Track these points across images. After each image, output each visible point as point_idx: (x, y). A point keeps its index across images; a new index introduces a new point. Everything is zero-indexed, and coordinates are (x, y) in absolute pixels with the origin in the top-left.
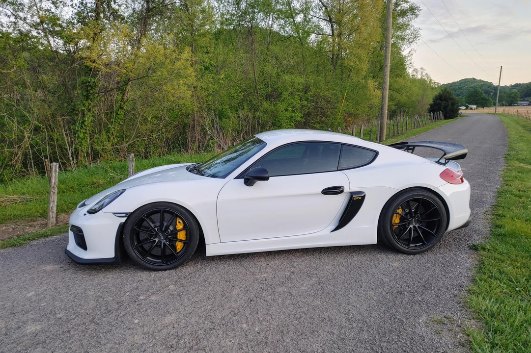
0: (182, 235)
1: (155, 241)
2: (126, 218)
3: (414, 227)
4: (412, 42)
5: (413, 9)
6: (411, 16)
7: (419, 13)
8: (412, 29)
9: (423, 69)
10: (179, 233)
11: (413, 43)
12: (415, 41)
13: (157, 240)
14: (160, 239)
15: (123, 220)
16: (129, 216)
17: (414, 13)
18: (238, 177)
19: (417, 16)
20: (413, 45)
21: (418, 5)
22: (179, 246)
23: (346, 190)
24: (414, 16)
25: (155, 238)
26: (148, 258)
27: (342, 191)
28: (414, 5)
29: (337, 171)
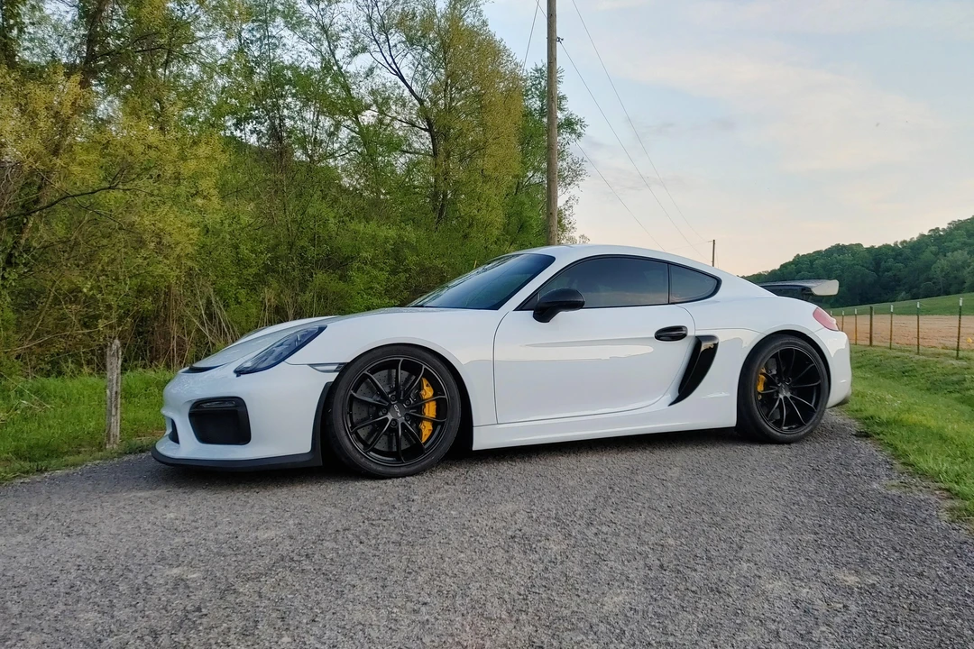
0: (430, 410)
1: (387, 419)
2: (338, 373)
3: (785, 397)
4: (569, 184)
5: (573, 124)
6: (568, 135)
7: (582, 131)
8: (569, 160)
9: (586, 238)
10: (427, 405)
11: (572, 186)
12: (576, 183)
13: (390, 417)
14: (395, 415)
15: (332, 377)
16: (344, 369)
17: (573, 131)
18: (521, 308)
19: (579, 135)
20: (573, 190)
21: (580, 116)
22: (426, 428)
23: (691, 333)
24: (573, 135)
25: (386, 414)
26: (371, 453)
27: (684, 336)
28: (574, 116)
29: (669, 304)
